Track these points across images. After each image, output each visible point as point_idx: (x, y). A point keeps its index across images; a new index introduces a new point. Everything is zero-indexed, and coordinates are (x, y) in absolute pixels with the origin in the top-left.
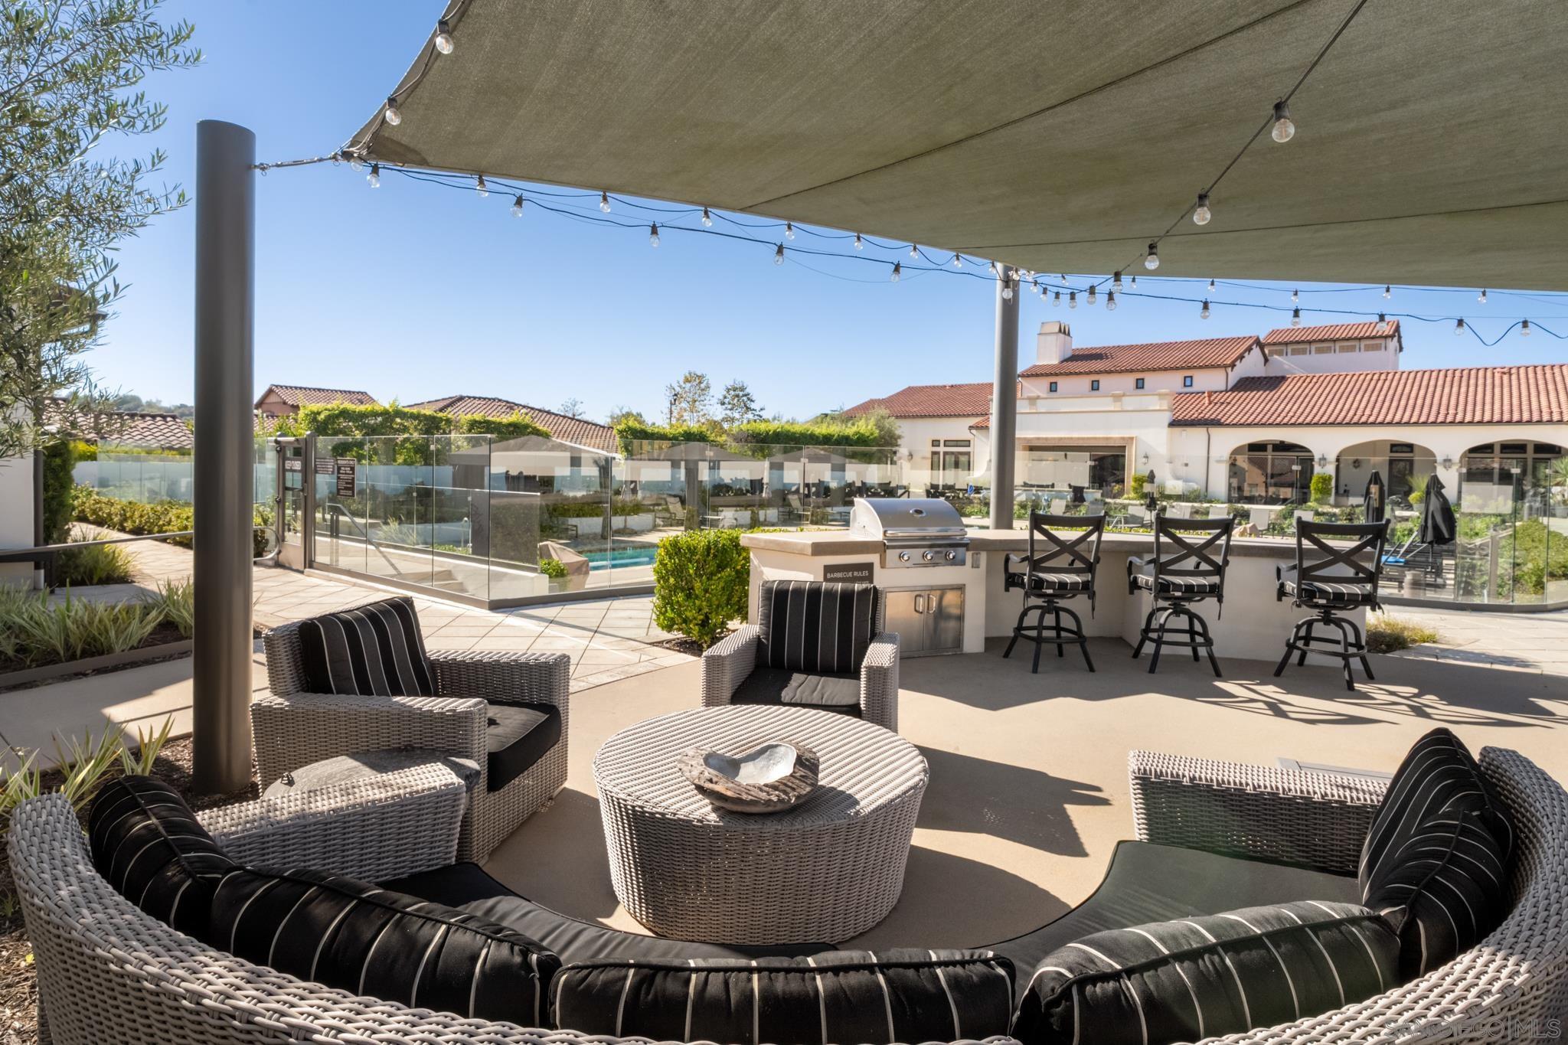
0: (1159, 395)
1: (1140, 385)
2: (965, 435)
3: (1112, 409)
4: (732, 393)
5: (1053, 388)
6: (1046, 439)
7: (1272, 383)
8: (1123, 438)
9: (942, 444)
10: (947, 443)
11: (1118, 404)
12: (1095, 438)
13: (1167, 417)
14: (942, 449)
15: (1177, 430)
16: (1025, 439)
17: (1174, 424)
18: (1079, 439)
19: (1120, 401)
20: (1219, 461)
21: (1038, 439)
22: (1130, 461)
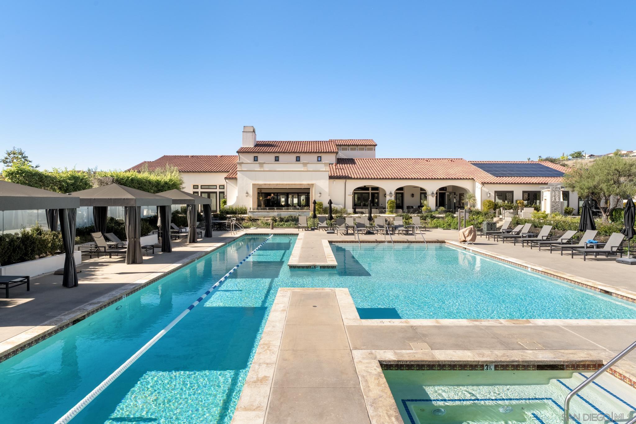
0: (325, 164)
1: (319, 159)
2: (223, 182)
3: (303, 170)
4: (12, 156)
5: (256, 159)
6: (270, 184)
7: (351, 161)
8: (309, 184)
9: (200, 187)
10: (202, 187)
11: (306, 168)
12: (295, 184)
13: (327, 175)
14: (199, 190)
15: (332, 180)
16: (258, 184)
17: (331, 177)
18: (286, 184)
19: (306, 166)
20: (349, 195)
21: (265, 184)
22: (312, 195)
